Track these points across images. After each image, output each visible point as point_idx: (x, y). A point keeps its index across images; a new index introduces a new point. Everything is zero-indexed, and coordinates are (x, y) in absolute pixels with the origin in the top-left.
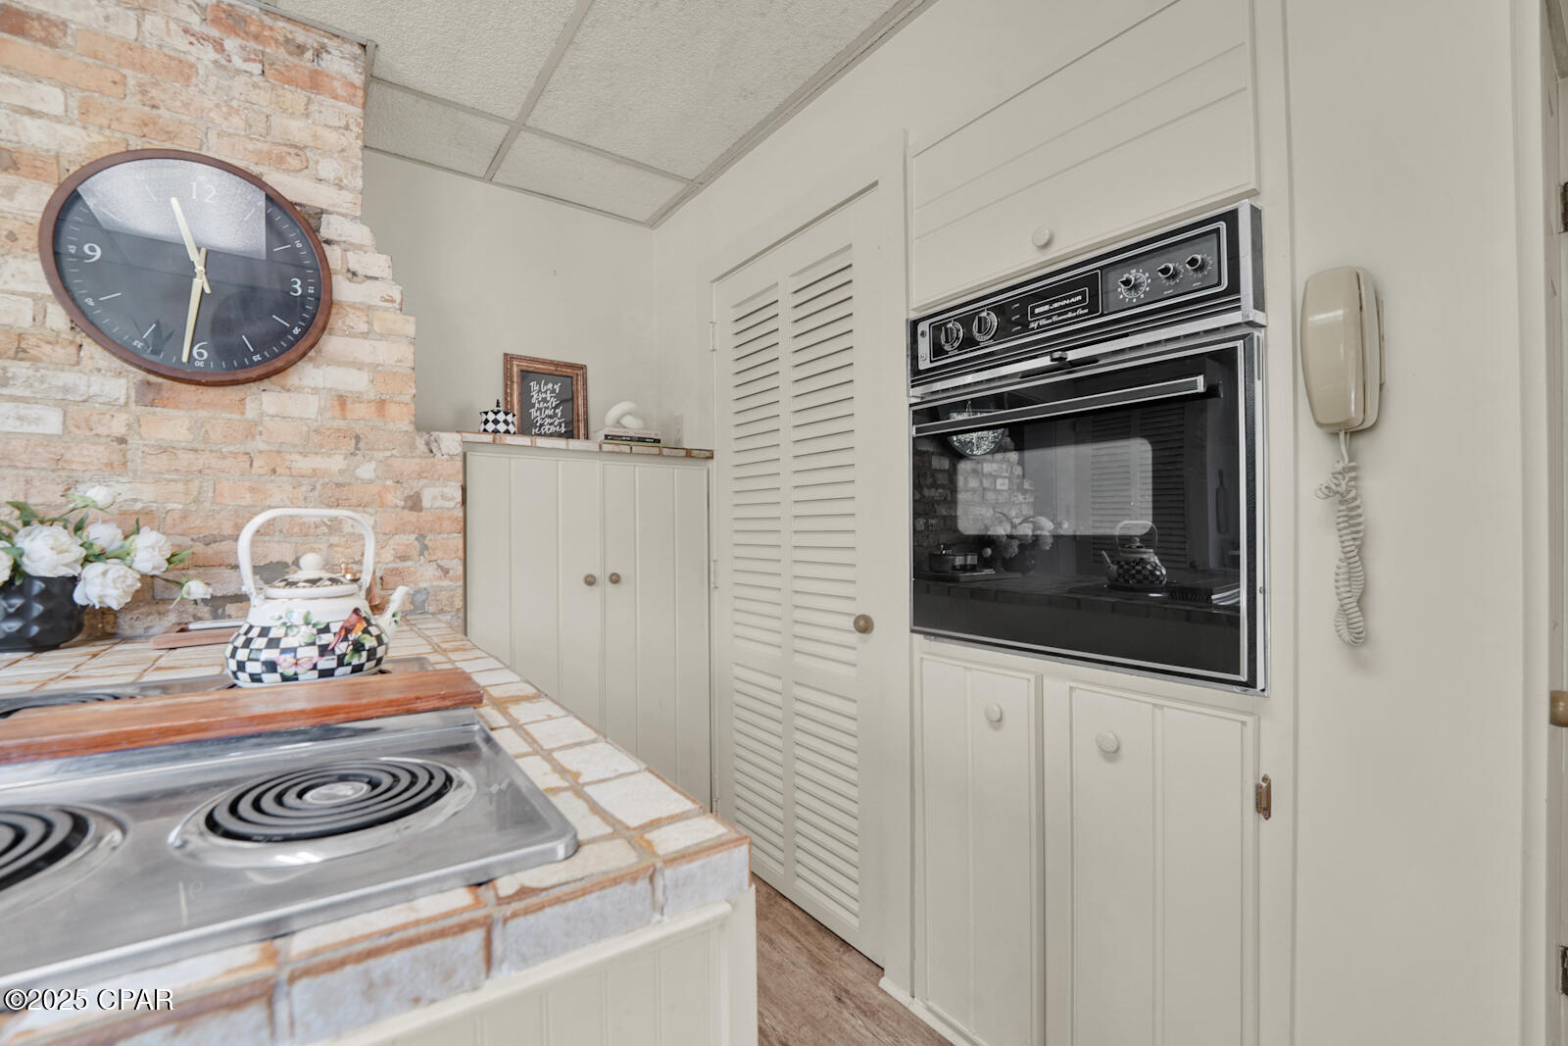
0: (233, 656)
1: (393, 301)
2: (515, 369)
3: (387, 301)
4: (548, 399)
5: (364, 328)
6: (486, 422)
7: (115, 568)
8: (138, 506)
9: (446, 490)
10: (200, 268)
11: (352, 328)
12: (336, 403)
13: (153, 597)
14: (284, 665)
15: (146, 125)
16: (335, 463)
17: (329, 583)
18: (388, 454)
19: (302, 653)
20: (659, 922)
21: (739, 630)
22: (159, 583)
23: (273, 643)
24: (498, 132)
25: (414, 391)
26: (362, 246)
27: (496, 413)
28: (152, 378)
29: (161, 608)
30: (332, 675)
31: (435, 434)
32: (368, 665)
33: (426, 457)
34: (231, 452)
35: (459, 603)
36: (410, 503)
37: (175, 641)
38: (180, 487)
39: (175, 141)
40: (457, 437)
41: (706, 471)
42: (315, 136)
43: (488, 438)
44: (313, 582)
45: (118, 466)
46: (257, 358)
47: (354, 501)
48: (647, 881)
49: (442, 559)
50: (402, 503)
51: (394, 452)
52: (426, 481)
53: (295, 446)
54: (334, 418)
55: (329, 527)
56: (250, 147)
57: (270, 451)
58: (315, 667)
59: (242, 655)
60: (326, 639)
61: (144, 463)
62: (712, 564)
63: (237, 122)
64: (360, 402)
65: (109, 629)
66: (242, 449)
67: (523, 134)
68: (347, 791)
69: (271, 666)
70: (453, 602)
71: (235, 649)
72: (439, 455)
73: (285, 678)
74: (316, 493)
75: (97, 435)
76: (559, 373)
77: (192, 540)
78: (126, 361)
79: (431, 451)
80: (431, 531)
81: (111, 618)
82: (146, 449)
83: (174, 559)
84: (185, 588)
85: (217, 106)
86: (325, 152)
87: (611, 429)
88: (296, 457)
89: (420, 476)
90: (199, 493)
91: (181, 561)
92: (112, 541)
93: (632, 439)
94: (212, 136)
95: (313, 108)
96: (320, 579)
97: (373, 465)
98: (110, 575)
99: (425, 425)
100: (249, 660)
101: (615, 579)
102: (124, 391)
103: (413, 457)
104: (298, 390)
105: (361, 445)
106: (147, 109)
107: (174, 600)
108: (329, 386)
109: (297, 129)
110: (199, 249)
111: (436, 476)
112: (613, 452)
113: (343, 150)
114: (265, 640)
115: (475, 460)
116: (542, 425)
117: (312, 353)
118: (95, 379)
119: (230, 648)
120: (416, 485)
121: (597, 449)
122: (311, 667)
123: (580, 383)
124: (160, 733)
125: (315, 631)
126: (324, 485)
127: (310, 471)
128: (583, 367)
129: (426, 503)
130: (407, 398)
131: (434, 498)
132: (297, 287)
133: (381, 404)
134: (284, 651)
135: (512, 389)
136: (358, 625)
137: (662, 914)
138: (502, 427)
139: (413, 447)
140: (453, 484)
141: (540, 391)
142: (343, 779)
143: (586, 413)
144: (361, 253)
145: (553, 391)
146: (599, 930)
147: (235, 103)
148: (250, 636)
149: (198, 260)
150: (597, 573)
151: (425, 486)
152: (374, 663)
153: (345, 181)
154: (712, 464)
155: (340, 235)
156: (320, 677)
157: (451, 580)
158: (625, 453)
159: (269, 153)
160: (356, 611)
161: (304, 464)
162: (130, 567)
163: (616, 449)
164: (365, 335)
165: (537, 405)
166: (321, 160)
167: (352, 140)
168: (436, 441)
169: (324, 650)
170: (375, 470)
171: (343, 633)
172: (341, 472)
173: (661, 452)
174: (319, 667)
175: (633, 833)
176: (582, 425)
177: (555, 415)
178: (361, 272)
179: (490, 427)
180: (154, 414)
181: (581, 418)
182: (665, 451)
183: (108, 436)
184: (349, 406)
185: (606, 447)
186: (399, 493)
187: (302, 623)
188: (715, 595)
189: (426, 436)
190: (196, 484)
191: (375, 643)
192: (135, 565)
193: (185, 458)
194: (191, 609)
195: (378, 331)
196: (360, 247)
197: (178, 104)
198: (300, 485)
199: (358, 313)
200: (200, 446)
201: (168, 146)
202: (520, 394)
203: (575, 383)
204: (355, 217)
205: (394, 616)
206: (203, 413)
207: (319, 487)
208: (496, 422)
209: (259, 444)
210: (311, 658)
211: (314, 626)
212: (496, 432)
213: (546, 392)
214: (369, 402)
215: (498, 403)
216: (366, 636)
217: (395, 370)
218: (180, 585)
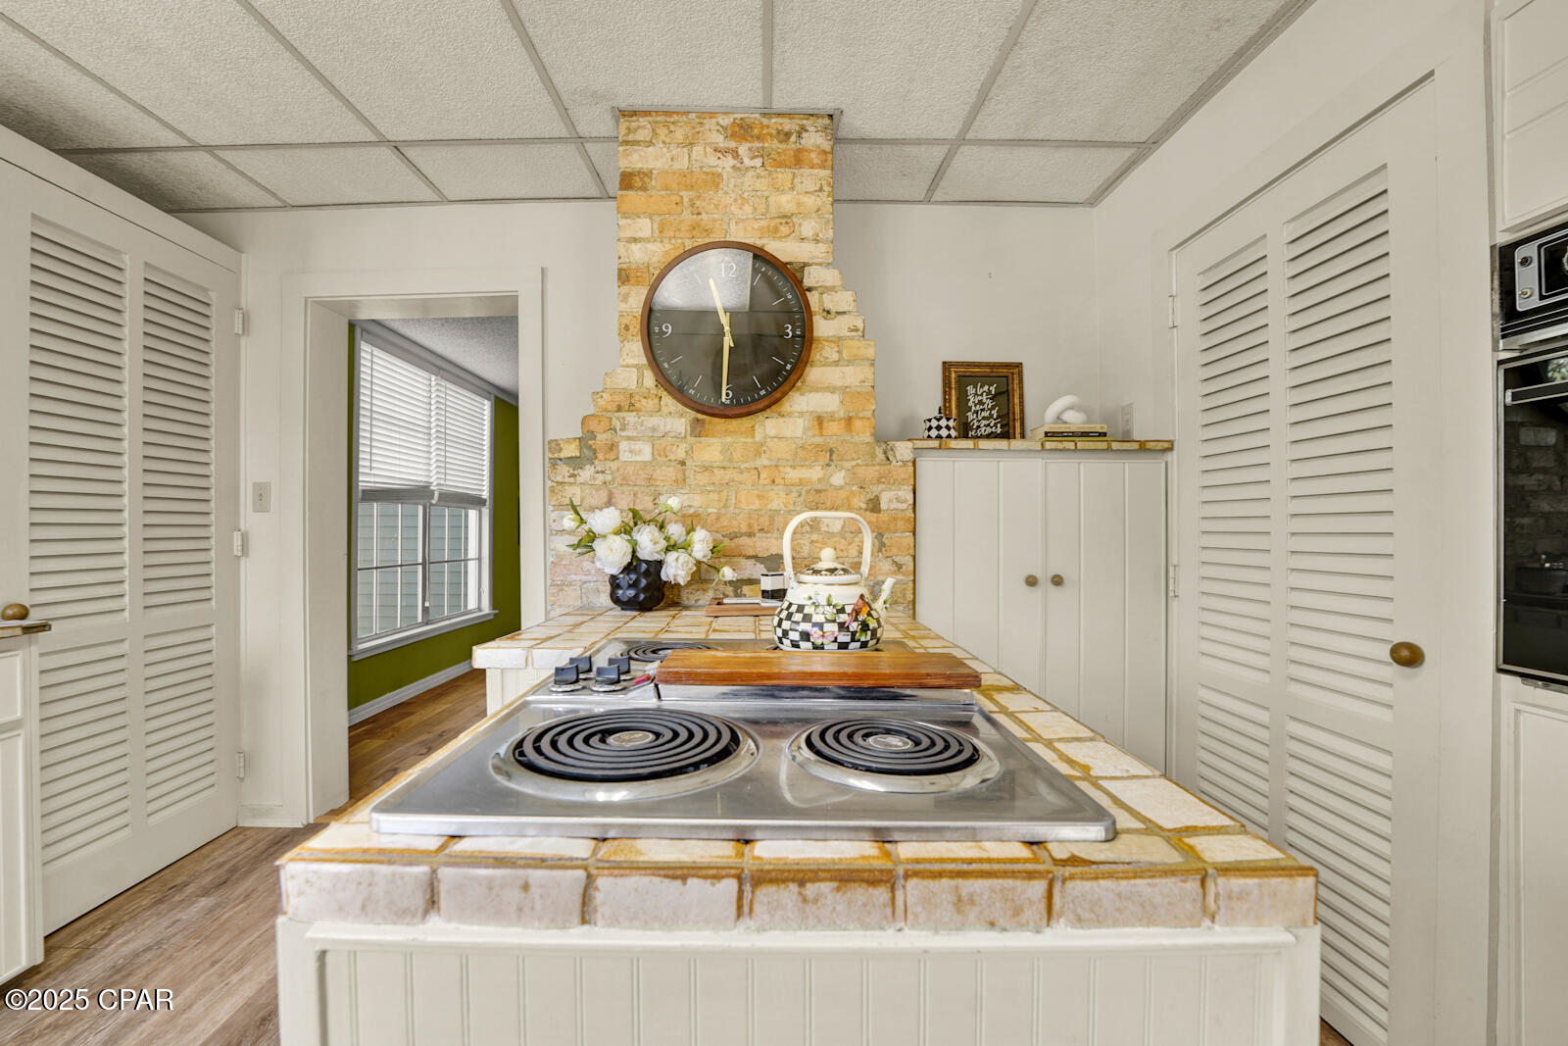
0: (779, 625)
1: (857, 330)
2: (953, 375)
3: (853, 331)
4: (984, 401)
5: (835, 356)
6: (930, 428)
7: (683, 556)
8: (692, 511)
9: (900, 493)
10: (727, 328)
11: (827, 358)
12: (816, 423)
13: (700, 578)
14: (815, 635)
15: (694, 228)
16: (814, 473)
17: (842, 572)
18: (854, 463)
19: (828, 627)
20: (1209, 928)
21: (1206, 646)
22: (704, 567)
23: (807, 618)
24: (939, 152)
25: (874, 407)
26: (834, 287)
27: (938, 420)
28: (700, 416)
29: (705, 586)
30: (847, 648)
31: (891, 443)
32: (871, 643)
33: (884, 465)
34: (747, 469)
35: (910, 597)
36: (871, 506)
37: (717, 611)
38: (716, 495)
39: (711, 235)
40: (909, 444)
41: (1163, 465)
42: (799, 204)
43: (935, 443)
44: (832, 571)
45: (681, 483)
46: (763, 392)
47: (829, 504)
48: (1198, 883)
49: (896, 556)
50: (864, 506)
51: (859, 461)
52: (884, 486)
53: (788, 460)
54: (814, 436)
55: (811, 526)
56: (756, 226)
57: (771, 466)
58: (835, 640)
59: (786, 625)
60: (843, 618)
61: (695, 479)
62: (1171, 569)
63: (748, 209)
64: (833, 421)
65: (676, 600)
66: (753, 465)
67: (962, 149)
68: (896, 742)
69: (806, 636)
70: (905, 594)
71: (781, 620)
72: (894, 462)
73: (815, 647)
74: (802, 499)
75: (670, 460)
76: (994, 374)
77: (723, 536)
78: (686, 405)
79: (888, 459)
80: (887, 529)
81: (676, 591)
82: (697, 469)
83: (715, 550)
84: (721, 572)
85: (735, 200)
86: (806, 214)
87: (1053, 426)
88: (788, 469)
89: (879, 482)
90: (727, 500)
91: (719, 552)
92: (680, 536)
93: (1074, 434)
94: (733, 226)
95: (797, 180)
96: (836, 569)
97: (843, 473)
98: (680, 561)
99: (882, 438)
100: (791, 630)
101: (1057, 581)
102: (684, 427)
103: (874, 465)
104: (790, 414)
105: (834, 457)
106: (695, 216)
107: (714, 580)
108: (811, 409)
109: (785, 202)
110: (725, 312)
111: (892, 481)
112: (1056, 450)
113: (818, 210)
114: (801, 615)
115: (922, 463)
116: (978, 427)
117: (799, 384)
118: (669, 420)
119: (776, 619)
120: (876, 489)
121: (1040, 448)
122: (833, 639)
123: (1016, 381)
124: (759, 677)
125: (835, 611)
126: (808, 492)
127: (798, 480)
128: (1019, 365)
129: (883, 506)
130: (868, 414)
131: (890, 501)
132: (788, 331)
133: (849, 420)
134: (815, 625)
135: (950, 395)
136: (864, 609)
137: (1213, 921)
138: (944, 433)
139: (873, 456)
140: (906, 487)
141: (976, 394)
142: (888, 732)
143: (1022, 411)
144: (833, 293)
145: (990, 392)
146: (1148, 916)
147: (746, 195)
148: (790, 611)
149: (725, 320)
150: (1038, 574)
151: (882, 491)
152: (875, 641)
153: (820, 235)
154: (1172, 458)
155: (818, 282)
156: (839, 648)
157: (904, 575)
158: (1069, 450)
159: (768, 227)
160: (862, 597)
161: (793, 475)
162: (690, 555)
163: (1060, 446)
164: (836, 363)
165: (973, 408)
166: (803, 222)
167: (824, 199)
168: (892, 450)
169: (842, 626)
170: (844, 477)
171: (854, 614)
172: (820, 480)
173: (1109, 446)
174: (839, 641)
175: (1169, 834)
176: (1018, 424)
177: (991, 416)
178: (833, 310)
179: (934, 433)
180: (700, 443)
181: (1017, 416)
182: (1115, 446)
183: (675, 460)
184: (825, 424)
185: (1048, 445)
186: (862, 496)
187: (825, 603)
188: (1174, 604)
189: (884, 446)
190: (725, 493)
191: (876, 625)
192: (693, 554)
193: (719, 473)
194: (721, 587)
195: (846, 358)
196: (832, 289)
197: (712, 206)
198: (791, 492)
199: (833, 345)
200: (728, 465)
201: (707, 240)
202: (958, 399)
203: (1010, 382)
204: (829, 264)
205: (885, 603)
206: (729, 439)
207: (804, 493)
208: (939, 428)
209: (764, 461)
210: (833, 632)
211: (834, 606)
212: (939, 437)
213: (982, 395)
214: (841, 419)
215: (940, 410)
216: (870, 618)
217: (859, 390)
218: (718, 571)
